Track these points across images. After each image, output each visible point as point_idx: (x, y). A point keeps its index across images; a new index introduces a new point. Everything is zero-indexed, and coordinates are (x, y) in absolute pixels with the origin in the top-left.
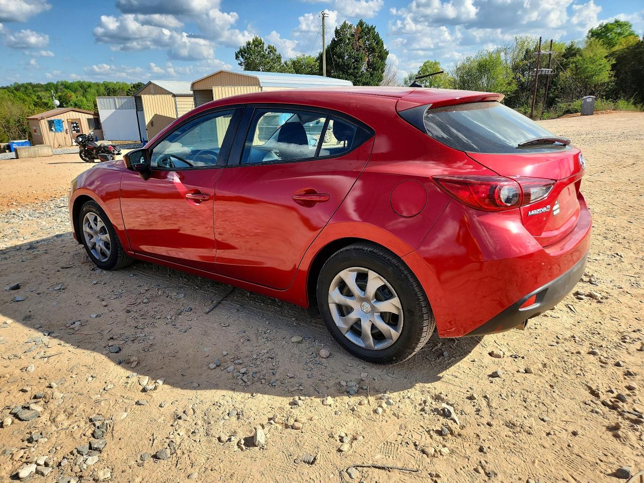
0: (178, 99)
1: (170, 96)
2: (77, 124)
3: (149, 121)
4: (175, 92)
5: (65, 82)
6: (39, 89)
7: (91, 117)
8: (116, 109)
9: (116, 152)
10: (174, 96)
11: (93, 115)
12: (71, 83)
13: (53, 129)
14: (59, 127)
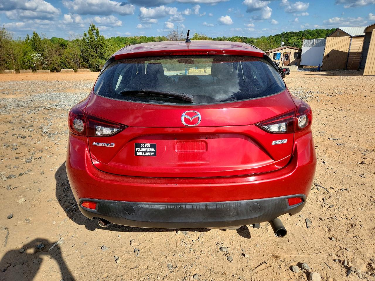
0: (353, 39)
1: (348, 37)
2: (288, 56)
3: (326, 54)
4: (352, 35)
5: (309, 30)
6: (294, 35)
7: (297, 51)
8: (313, 46)
9: (286, 73)
10: (351, 37)
11: (299, 50)
12: (312, 31)
13: (275, 58)
14: (278, 57)
